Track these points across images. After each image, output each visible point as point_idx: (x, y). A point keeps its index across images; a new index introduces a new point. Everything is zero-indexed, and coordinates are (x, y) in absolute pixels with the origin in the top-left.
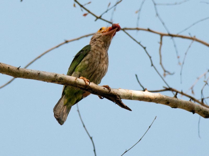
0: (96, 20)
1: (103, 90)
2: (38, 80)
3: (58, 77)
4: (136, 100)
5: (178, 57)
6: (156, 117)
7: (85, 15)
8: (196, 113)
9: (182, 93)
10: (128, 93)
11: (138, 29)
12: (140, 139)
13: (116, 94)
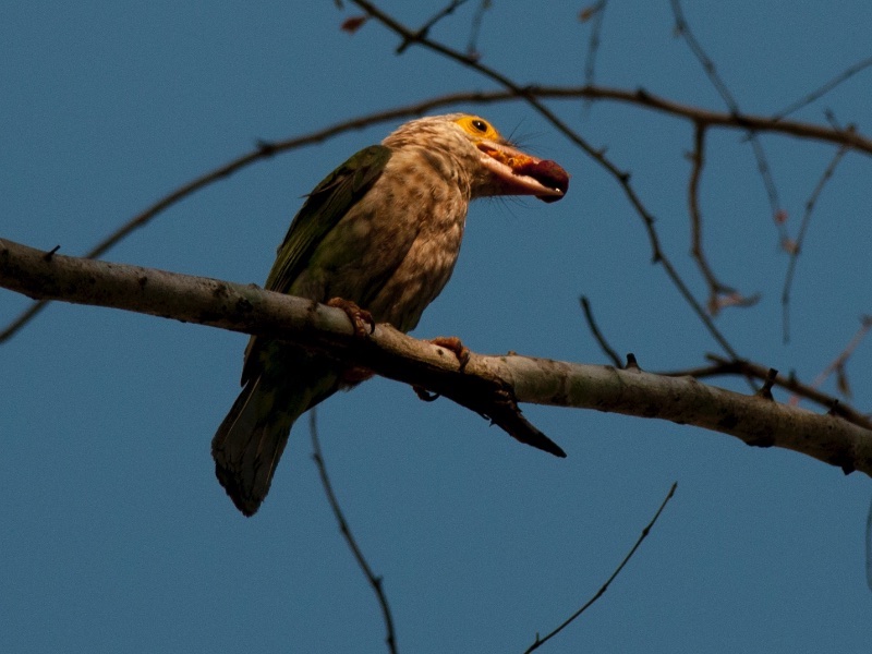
0: (401, 50)
1: (435, 361)
2: (138, 309)
3: (231, 299)
4: (585, 407)
5: (780, 218)
6: (675, 486)
7: (352, 25)
8: (861, 469)
9: (793, 386)
10: (548, 373)
11: (591, 93)
12: (601, 587)
13: (496, 377)
